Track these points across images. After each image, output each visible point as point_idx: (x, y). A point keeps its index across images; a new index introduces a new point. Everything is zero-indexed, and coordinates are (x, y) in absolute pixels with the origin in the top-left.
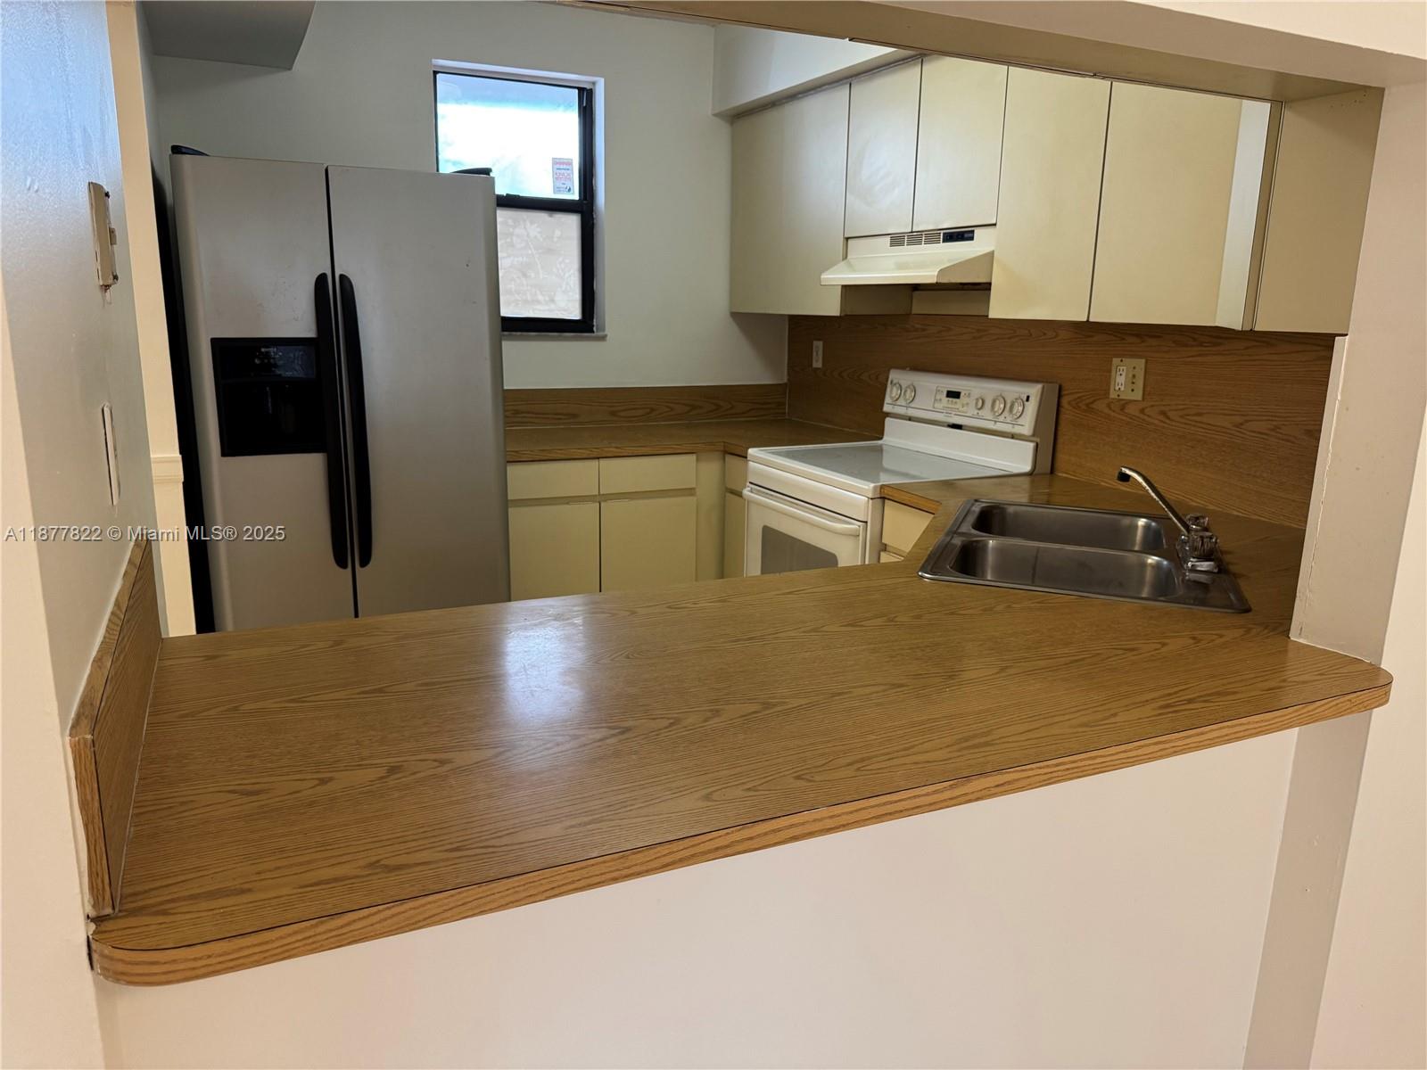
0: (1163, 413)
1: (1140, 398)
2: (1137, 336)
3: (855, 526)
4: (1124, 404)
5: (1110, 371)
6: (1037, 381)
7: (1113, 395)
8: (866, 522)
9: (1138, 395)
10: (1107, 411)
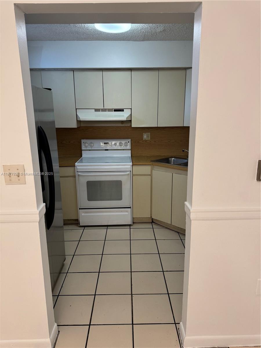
0: (155, 141)
1: (150, 139)
2: (148, 129)
3: (128, 173)
4: (146, 141)
5: (143, 135)
6: (130, 139)
7: (144, 139)
8: (131, 171)
9: (149, 139)
10: (142, 142)
